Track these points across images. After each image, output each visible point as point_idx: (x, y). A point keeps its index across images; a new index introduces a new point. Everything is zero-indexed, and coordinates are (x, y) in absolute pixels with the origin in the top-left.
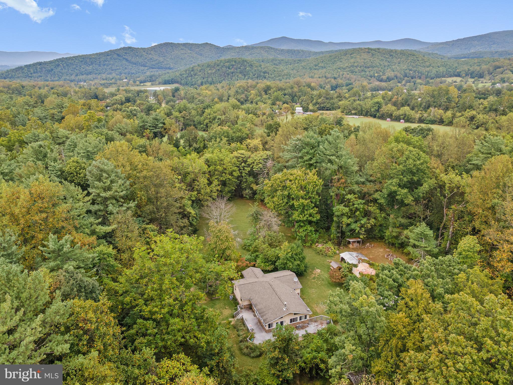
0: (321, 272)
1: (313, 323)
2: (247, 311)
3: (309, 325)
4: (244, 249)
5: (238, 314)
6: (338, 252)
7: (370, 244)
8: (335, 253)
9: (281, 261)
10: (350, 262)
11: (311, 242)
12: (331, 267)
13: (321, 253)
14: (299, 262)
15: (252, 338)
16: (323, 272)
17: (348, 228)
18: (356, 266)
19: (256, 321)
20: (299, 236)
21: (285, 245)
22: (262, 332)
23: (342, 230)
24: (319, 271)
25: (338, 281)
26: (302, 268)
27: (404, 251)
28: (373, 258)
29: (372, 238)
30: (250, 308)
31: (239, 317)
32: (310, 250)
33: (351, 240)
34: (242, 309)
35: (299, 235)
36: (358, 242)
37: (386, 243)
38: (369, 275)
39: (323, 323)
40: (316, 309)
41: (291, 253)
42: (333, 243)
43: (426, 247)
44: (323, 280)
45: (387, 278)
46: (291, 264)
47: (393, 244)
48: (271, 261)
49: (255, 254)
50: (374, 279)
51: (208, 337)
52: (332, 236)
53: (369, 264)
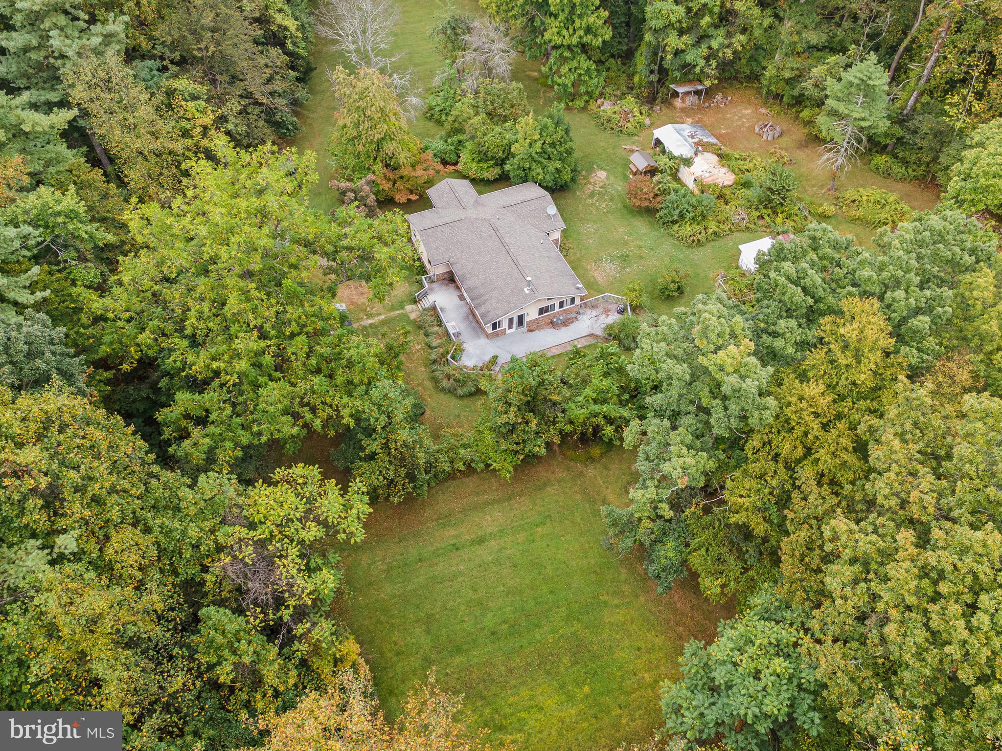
0: (608, 178)
1: (589, 311)
2: (445, 288)
3: (579, 317)
4: (431, 118)
5: (425, 294)
6: (647, 121)
7: (725, 97)
8: (641, 125)
9: (516, 160)
10: (676, 153)
11: (586, 97)
12: (631, 166)
13: (609, 125)
14: (558, 164)
15: (459, 350)
16: (612, 178)
17: (678, 63)
18: (688, 162)
19: (465, 310)
20: (559, 85)
21: (527, 124)
22: (479, 337)
23: (661, 66)
24: (602, 175)
25: (646, 204)
26: (567, 176)
27: (801, 115)
28: (727, 134)
29: (729, 78)
30: (450, 279)
31: (427, 303)
32: (584, 116)
33: (681, 90)
34: (432, 282)
35: (559, 81)
36: (698, 93)
37: (760, 93)
38: (716, 185)
39: (609, 311)
40: (596, 274)
41: (539, 144)
42: (637, 97)
43: (863, 119)
44: (612, 200)
45: (790, 285)
46: (540, 171)
47: (778, 97)
48: (493, 158)
49: (455, 139)
50: (727, 197)
51: (358, 403)
52: (636, 79)
53: (719, 155)
